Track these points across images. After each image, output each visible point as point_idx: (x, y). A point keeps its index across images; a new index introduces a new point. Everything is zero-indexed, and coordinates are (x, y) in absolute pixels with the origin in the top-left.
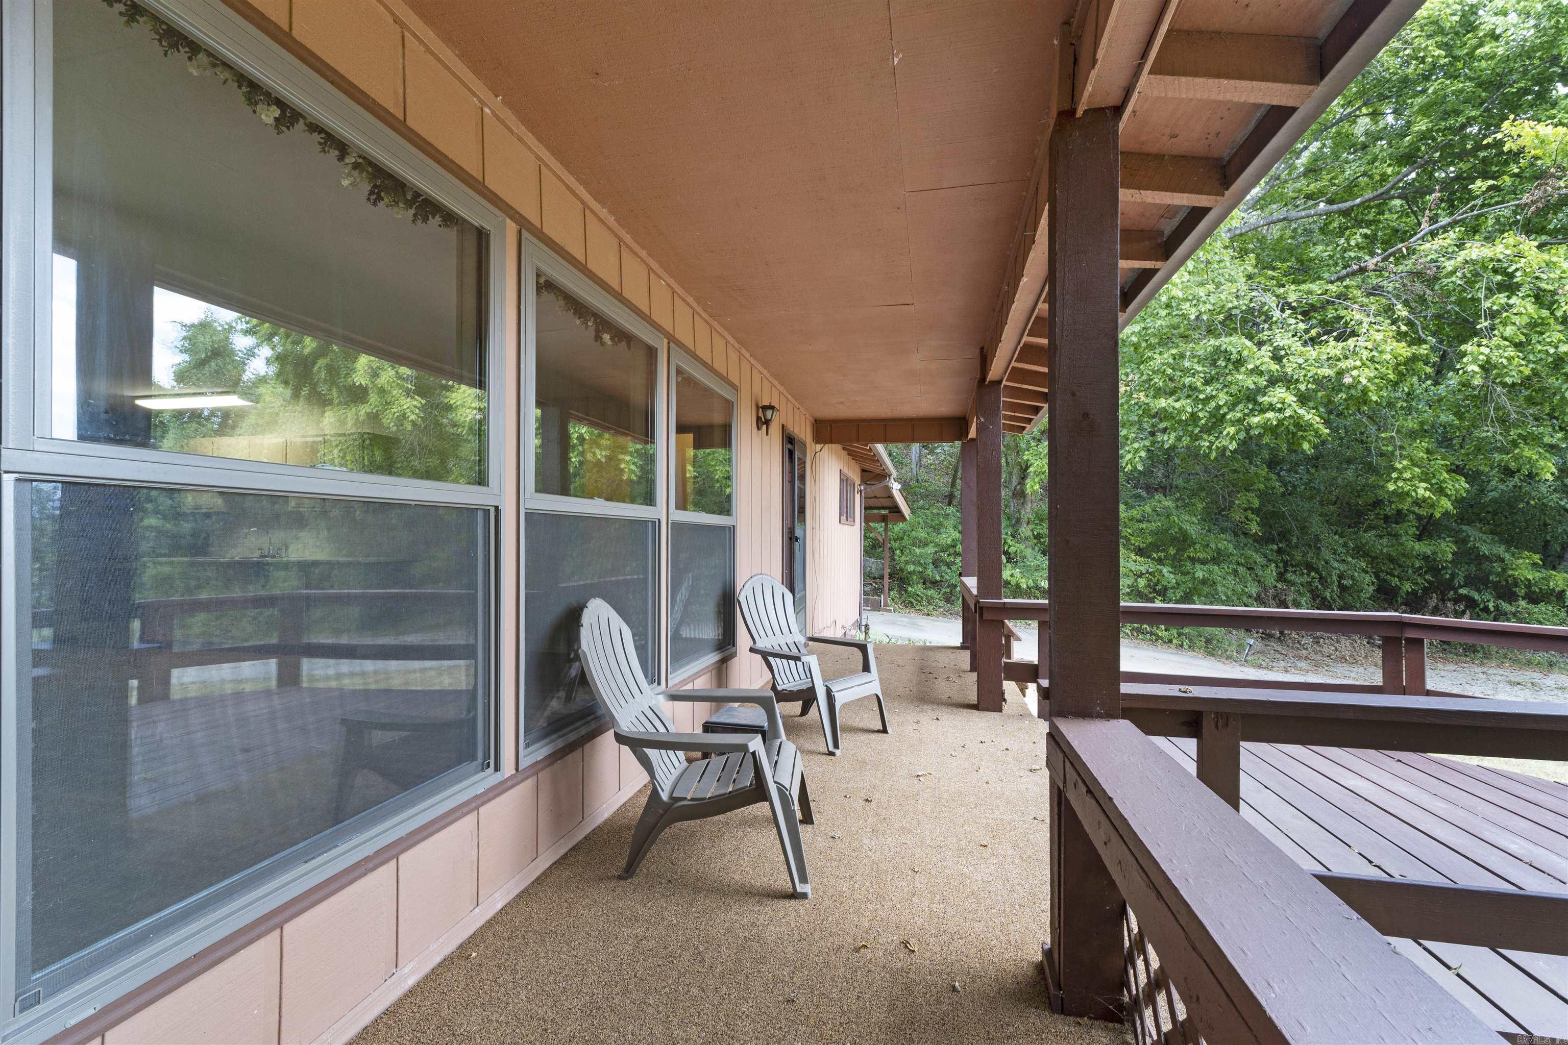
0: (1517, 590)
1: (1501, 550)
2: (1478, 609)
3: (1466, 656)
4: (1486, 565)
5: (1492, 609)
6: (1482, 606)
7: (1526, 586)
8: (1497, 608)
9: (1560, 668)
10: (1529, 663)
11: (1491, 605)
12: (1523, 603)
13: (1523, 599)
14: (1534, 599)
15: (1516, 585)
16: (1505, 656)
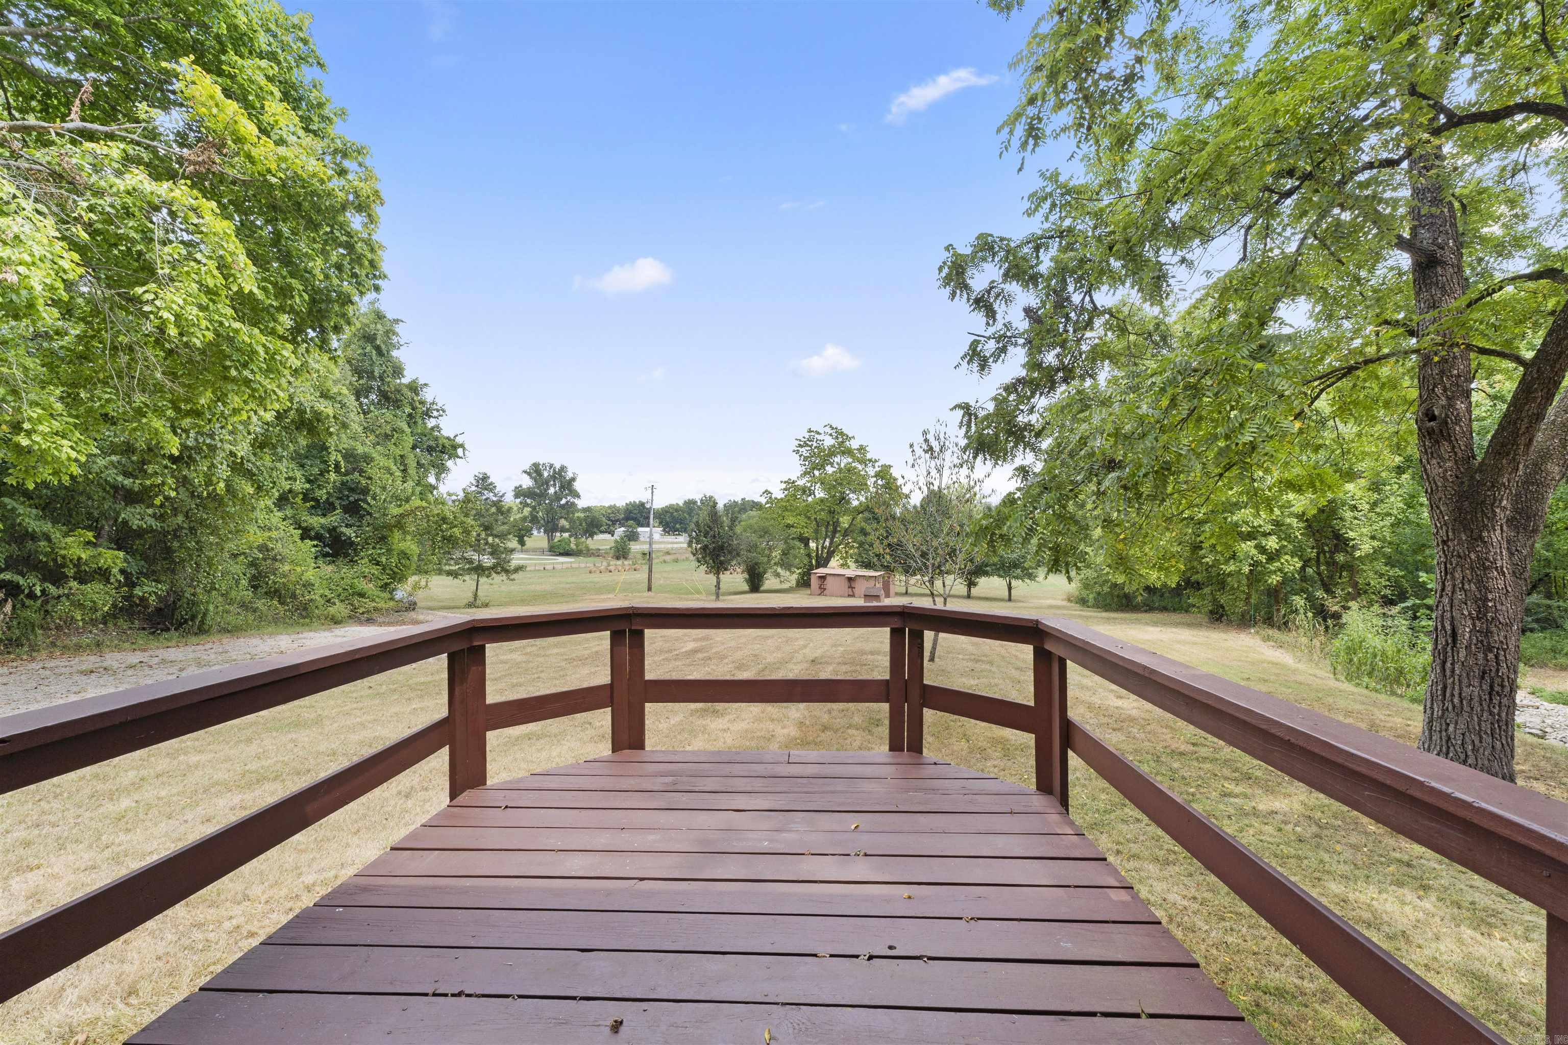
0: (66, 570)
1: (47, 527)
2: (22, 596)
3: (9, 653)
4: (29, 544)
5: (39, 594)
6: (26, 591)
7: (75, 565)
8: (43, 591)
9: (108, 646)
10: (78, 648)
11: (38, 590)
12: (74, 584)
13: (75, 579)
14: (83, 578)
15: (63, 566)
16: (53, 644)
